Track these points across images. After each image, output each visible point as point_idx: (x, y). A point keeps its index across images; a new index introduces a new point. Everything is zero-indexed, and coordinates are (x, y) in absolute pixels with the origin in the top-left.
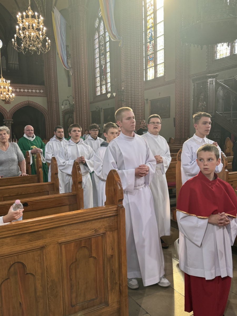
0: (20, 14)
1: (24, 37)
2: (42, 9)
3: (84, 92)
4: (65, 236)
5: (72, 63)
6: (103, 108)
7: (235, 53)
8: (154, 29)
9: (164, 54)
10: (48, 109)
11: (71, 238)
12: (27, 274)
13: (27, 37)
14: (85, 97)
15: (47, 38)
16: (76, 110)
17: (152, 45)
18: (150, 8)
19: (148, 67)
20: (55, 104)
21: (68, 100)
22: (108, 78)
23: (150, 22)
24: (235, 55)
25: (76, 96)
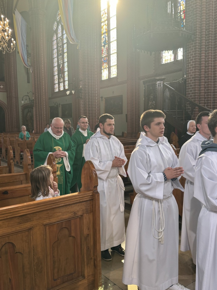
3: (43, 89)
5: (32, 62)
6: (61, 104)
7: (178, 59)
8: (108, 35)
9: (117, 57)
10: (8, 103)
11: (54, 221)
12: (16, 253)
14: (45, 93)
16: (36, 105)
17: (106, 48)
18: (104, 16)
19: (102, 68)
20: (14, 99)
21: (27, 96)
22: (65, 77)
23: (104, 28)
24: (178, 61)
25: (36, 92)
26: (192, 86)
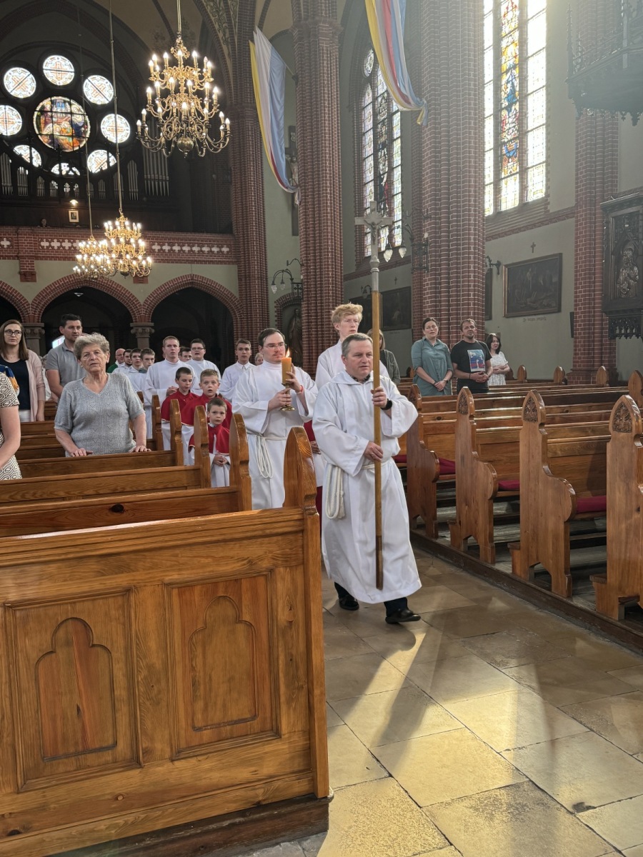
0: (155, 57)
1: (166, 115)
2: (227, 35)
3: (328, 249)
4: (180, 570)
5: (301, 174)
8: (519, 72)
9: (547, 138)
10: (241, 295)
11: (193, 576)
12: (93, 646)
13: (172, 113)
14: (332, 262)
15: (221, 115)
16: (308, 297)
17: (515, 115)
18: (510, 16)
19: (503, 176)
20: (257, 281)
21: (287, 271)
22: (395, 210)
23: (510, 54)
25: (310, 260)
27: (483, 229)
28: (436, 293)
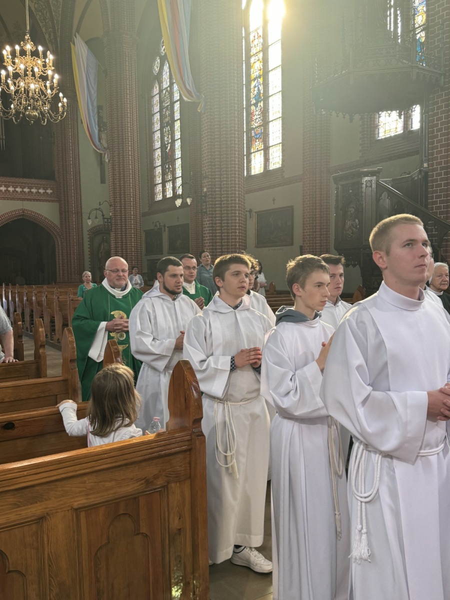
0: (8, 48)
1: (17, 92)
2: (52, 36)
3: (130, 195)
4: (87, 495)
5: (110, 140)
6: (167, 226)
7: (412, 128)
8: (263, 81)
9: (282, 127)
10: (61, 225)
11: (98, 499)
12: (9, 572)
13: (21, 91)
14: (133, 204)
15: (61, 95)
16: (115, 229)
17: (260, 109)
18: (256, 42)
19: (252, 151)
20: (74, 215)
21: (99, 209)
22: (176, 170)
23: (256, 68)
24: (412, 132)
25: (116, 202)
26: (440, 185)
27: (244, 187)
28: (212, 230)
